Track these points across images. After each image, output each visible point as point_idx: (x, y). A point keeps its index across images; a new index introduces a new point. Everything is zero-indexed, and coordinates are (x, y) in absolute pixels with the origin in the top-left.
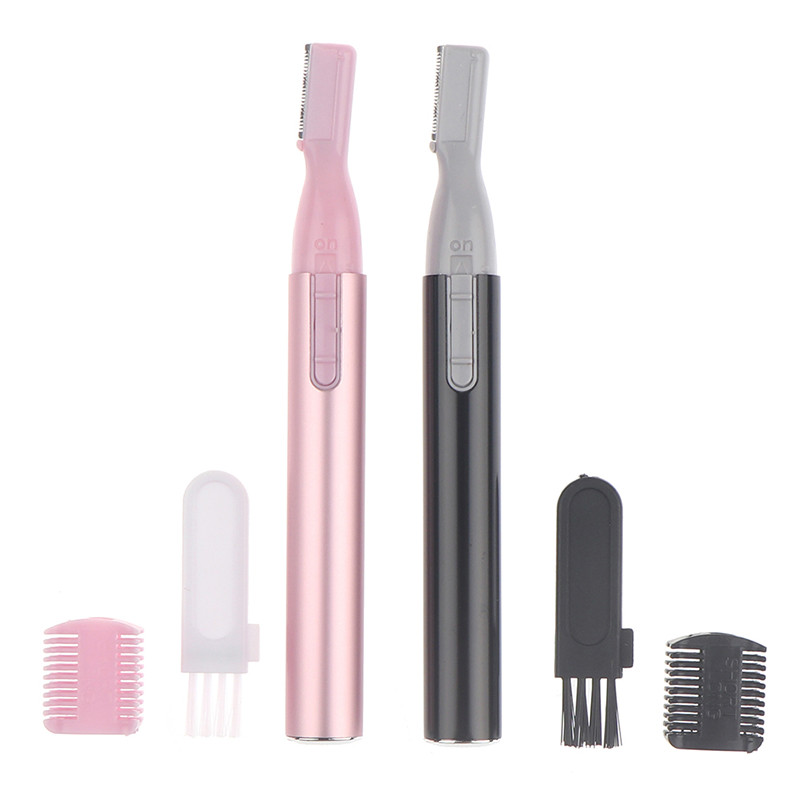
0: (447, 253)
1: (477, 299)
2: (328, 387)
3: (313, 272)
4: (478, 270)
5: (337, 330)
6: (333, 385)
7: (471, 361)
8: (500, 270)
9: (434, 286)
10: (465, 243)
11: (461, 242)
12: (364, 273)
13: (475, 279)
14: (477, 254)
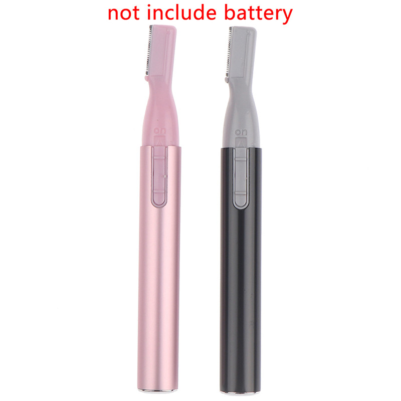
0: (234, 136)
1: (249, 161)
2: (160, 206)
3: (153, 146)
4: (250, 145)
5: (165, 176)
6: (163, 205)
7: (246, 193)
8: (262, 145)
9: (227, 154)
10: (243, 131)
11: (241, 131)
12: (180, 146)
13: (248, 150)
14: (249, 137)
